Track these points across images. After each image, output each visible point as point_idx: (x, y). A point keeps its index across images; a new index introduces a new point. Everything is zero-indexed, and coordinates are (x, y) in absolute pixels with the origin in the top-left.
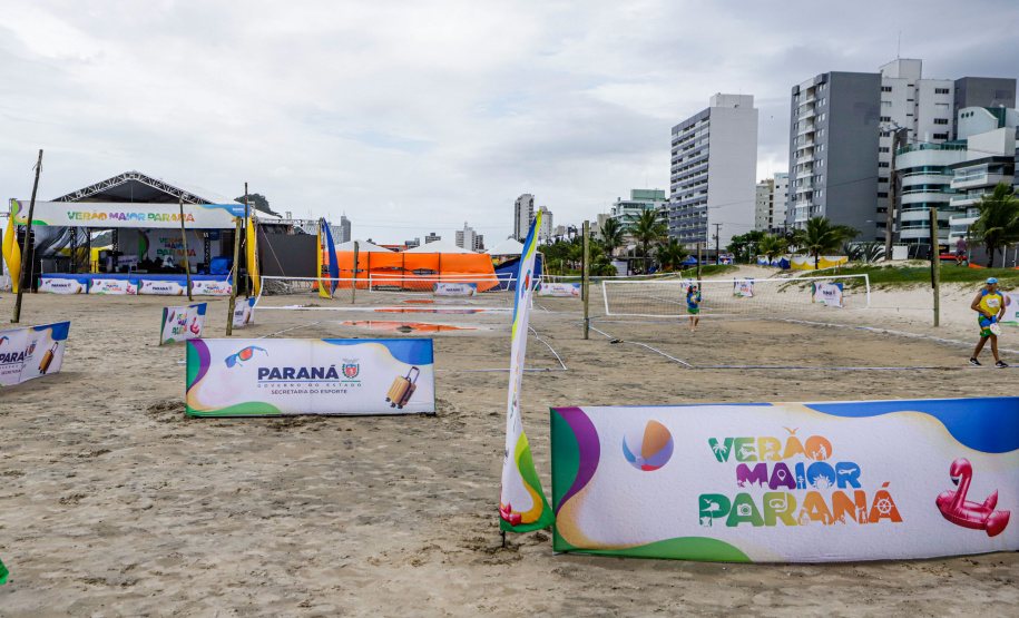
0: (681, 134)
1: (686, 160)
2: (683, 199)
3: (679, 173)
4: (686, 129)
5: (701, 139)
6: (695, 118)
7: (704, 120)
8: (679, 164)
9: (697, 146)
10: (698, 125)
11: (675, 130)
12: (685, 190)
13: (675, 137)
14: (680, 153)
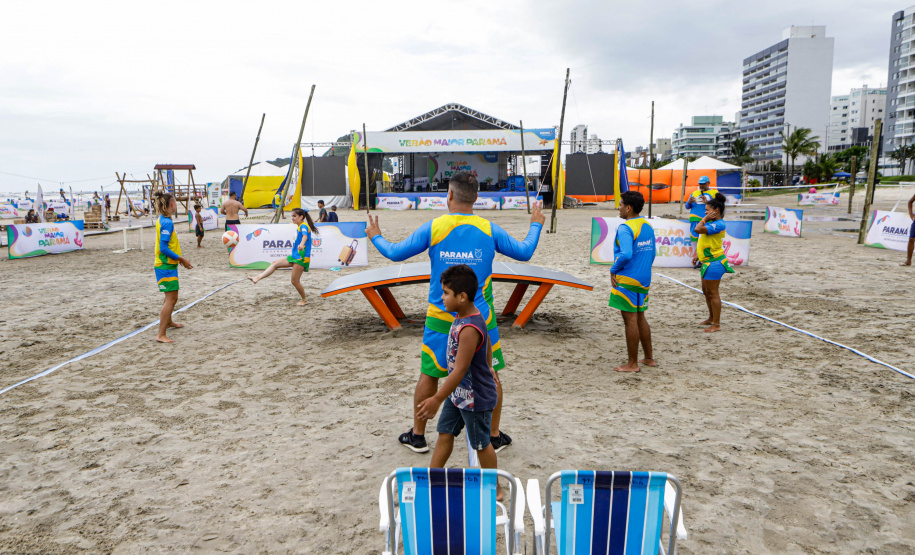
0: (754, 64)
1: (759, 88)
2: (756, 122)
3: (750, 100)
4: (759, 60)
5: (777, 67)
6: (772, 50)
7: (781, 50)
8: (751, 91)
9: (773, 74)
10: (773, 56)
11: (747, 61)
12: (759, 114)
13: (747, 67)
14: (752, 82)
